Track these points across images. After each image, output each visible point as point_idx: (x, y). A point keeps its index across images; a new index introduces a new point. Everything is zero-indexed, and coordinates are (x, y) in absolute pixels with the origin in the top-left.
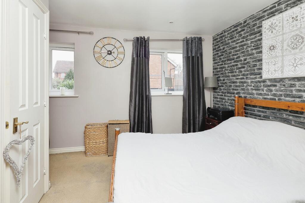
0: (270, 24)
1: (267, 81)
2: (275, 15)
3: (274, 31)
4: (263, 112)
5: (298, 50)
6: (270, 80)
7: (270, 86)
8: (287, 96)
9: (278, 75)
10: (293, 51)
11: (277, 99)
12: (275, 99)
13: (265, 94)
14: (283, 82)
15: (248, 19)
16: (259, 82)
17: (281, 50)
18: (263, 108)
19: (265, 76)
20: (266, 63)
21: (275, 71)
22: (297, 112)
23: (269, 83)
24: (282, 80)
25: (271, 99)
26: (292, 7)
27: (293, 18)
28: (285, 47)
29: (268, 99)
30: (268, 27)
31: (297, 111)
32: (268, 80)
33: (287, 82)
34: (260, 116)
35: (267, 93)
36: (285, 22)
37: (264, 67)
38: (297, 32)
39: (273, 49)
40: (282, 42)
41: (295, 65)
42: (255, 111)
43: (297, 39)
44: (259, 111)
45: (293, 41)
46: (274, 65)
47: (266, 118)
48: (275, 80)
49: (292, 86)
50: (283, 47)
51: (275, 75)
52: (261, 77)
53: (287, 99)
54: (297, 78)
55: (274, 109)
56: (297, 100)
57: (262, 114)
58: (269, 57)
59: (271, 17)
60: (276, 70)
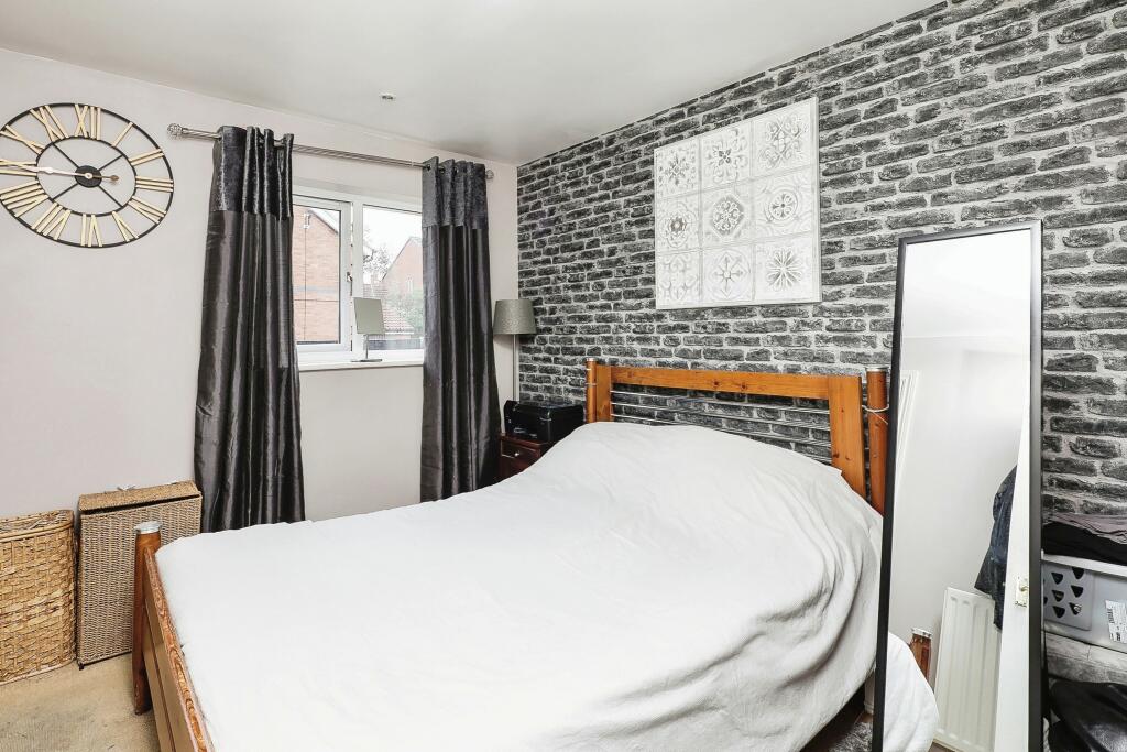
0: (671, 158)
1: (667, 315)
2: (681, 138)
3: (680, 178)
4: (657, 403)
5: (730, 238)
6: (675, 313)
7: (674, 329)
8: (712, 354)
9: (690, 301)
10: (723, 239)
11: (689, 365)
12: (685, 366)
13: (663, 353)
14: (703, 318)
15: (620, 133)
16: (648, 318)
17: (698, 233)
18: (659, 390)
19: (663, 301)
20: (664, 264)
21: (685, 287)
22: (730, 396)
23: (670, 322)
24: (699, 313)
25: (675, 365)
26: (719, 126)
27: (721, 153)
28: (706, 227)
29: (669, 365)
30: (667, 166)
31: (732, 394)
32: (668, 313)
33: (712, 319)
34: (650, 415)
35: (667, 348)
36: (705, 162)
37: (661, 275)
38: (730, 192)
39: (680, 229)
40: (700, 211)
41: (727, 275)
42: (637, 403)
43: (731, 210)
44: (648, 401)
45: (721, 212)
46: (683, 271)
47: (666, 418)
48: (682, 314)
49: (721, 328)
50: (700, 226)
51: (685, 300)
52: (653, 304)
53: (712, 363)
54: (731, 308)
55: (683, 392)
56: (733, 364)
57: (656, 410)
58: (671, 249)
59: (674, 140)
60: (689, 285)
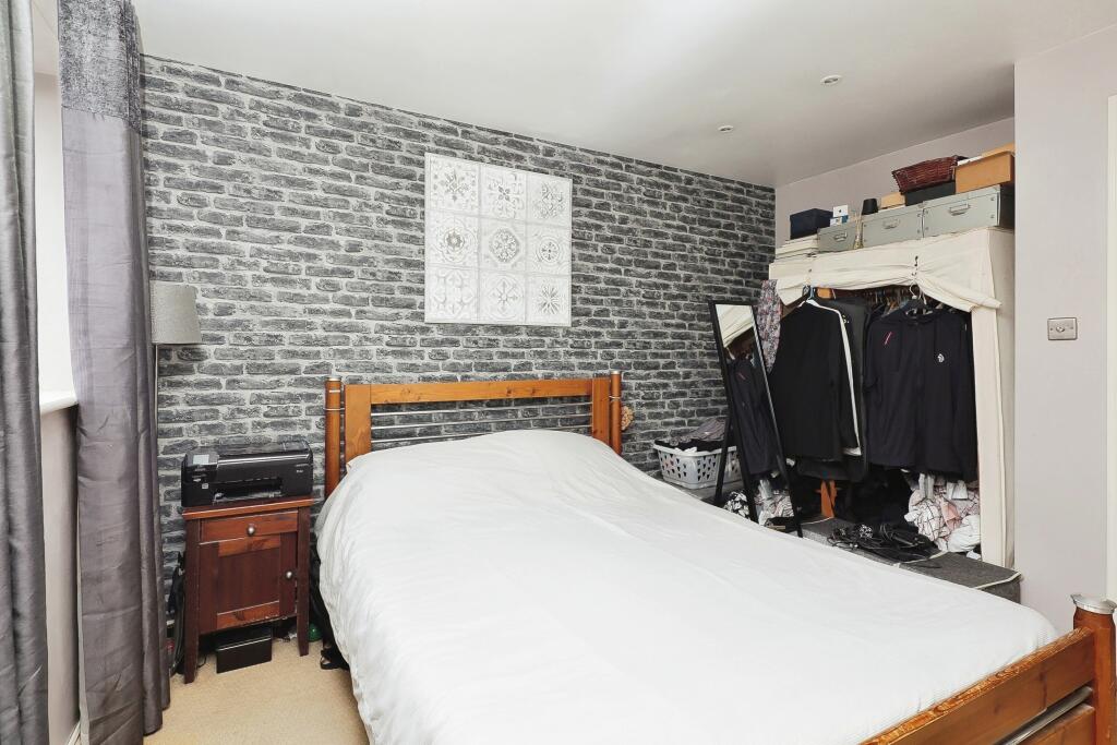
0: (449, 171)
1: (434, 328)
2: (455, 155)
3: (458, 195)
4: (419, 420)
5: (509, 265)
6: (442, 326)
7: (442, 343)
8: (482, 367)
9: (466, 316)
10: (501, 265)
11: (459, 378)
12: (455, 379)
13: (428, 367)
14: (474, 333)
15: (370, 109)
16: (410, 330)
17: (477, 254)
18: (422, 406)
19: (433, 314)
20: (439, 277)
21: (462, 303)
22: (499, 402)
23: (437, 335)
24: (470, 328)
25: (443, 379)
26: (493, 162)
27: (501, 189)
28: (485, 251)
29: (435, 379)
30: (442, 177)
32: (435, 327)
33: (482, 334)
34: (409, 435)
35: (433, 363)
36: (485, 191)
37: (431, 286)
38: (508, 226)
39: (458, 245)
40: (479, 234)
41: (504, 297)
42: (393, 424)
43: (509, 242)
44: (408, 419)
45: (500, 241)
46: (461, 287)
47: (431, 435)
48: (454, 328)
49: (492, 343)
50: (479, 248)
51: (462, 315)
52: (420, 316)
53: (482, 375)
54: (501, 327)
55: (452, 404)
57: (418, 427)
58: (447, 262)
59: (445, 153)
60: (465, 301)
